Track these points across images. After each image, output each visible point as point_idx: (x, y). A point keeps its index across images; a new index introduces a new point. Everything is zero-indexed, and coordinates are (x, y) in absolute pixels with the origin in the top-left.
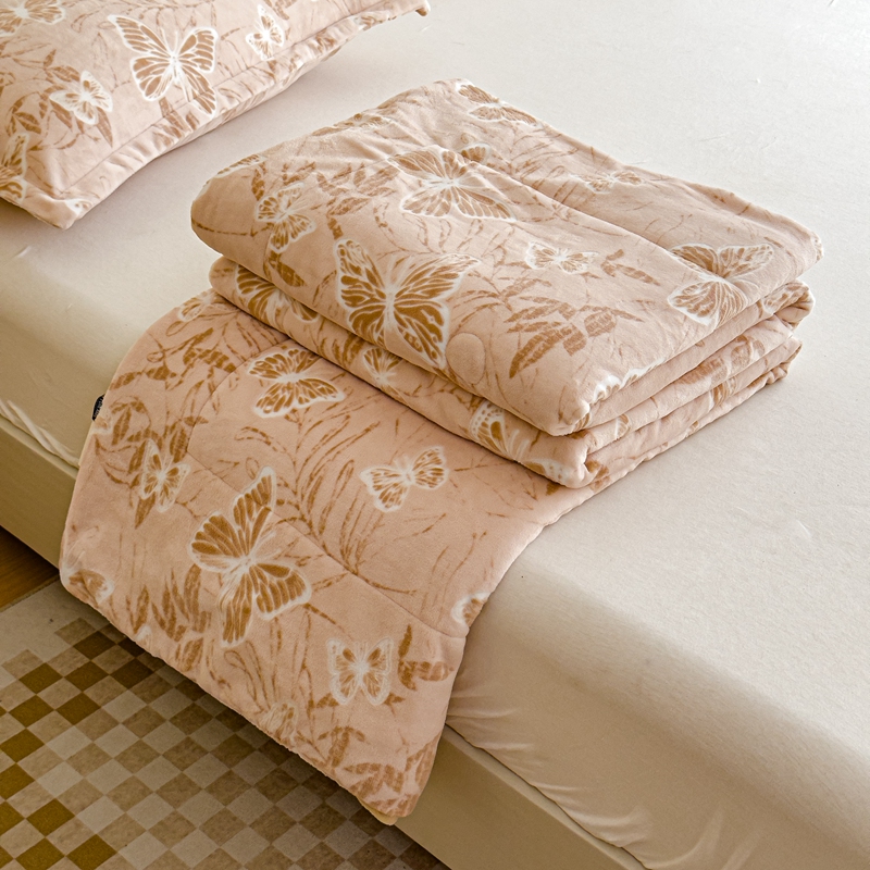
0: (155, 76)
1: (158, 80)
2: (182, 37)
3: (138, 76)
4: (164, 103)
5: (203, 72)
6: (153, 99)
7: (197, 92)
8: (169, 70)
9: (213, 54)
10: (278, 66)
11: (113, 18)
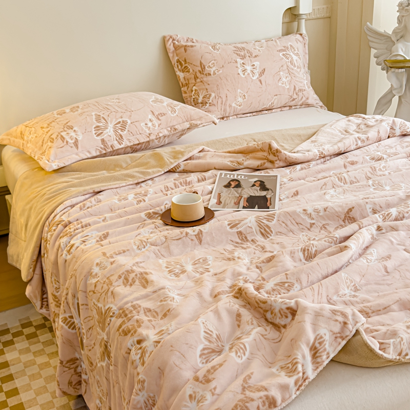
0: (101, 131)
1: (102, 133)
2: (116, 121)
3: (95, 130)
4: (103, 140)
5: (121, 133)
6: (99, 138)
7: (118, 139)
8: (108, 130)
9: (126, 128)
10: (152, 135)
11: (93, 114)
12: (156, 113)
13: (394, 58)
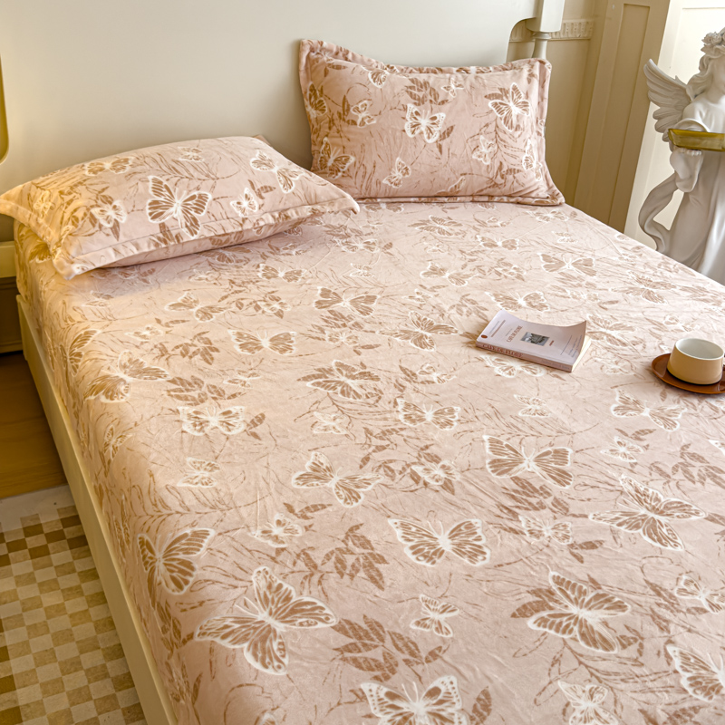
0: (161, 211)
1: (162, 213)
2: (188, 194)
3: (150, 208)
5: (196, 215)
6: (157, 222)
7: (188, 224)
8: (172, 210)
9: (206, 207)
10: (247, 221)
11: (150, 177)
12: (258, 186)
13: (685, 128)
